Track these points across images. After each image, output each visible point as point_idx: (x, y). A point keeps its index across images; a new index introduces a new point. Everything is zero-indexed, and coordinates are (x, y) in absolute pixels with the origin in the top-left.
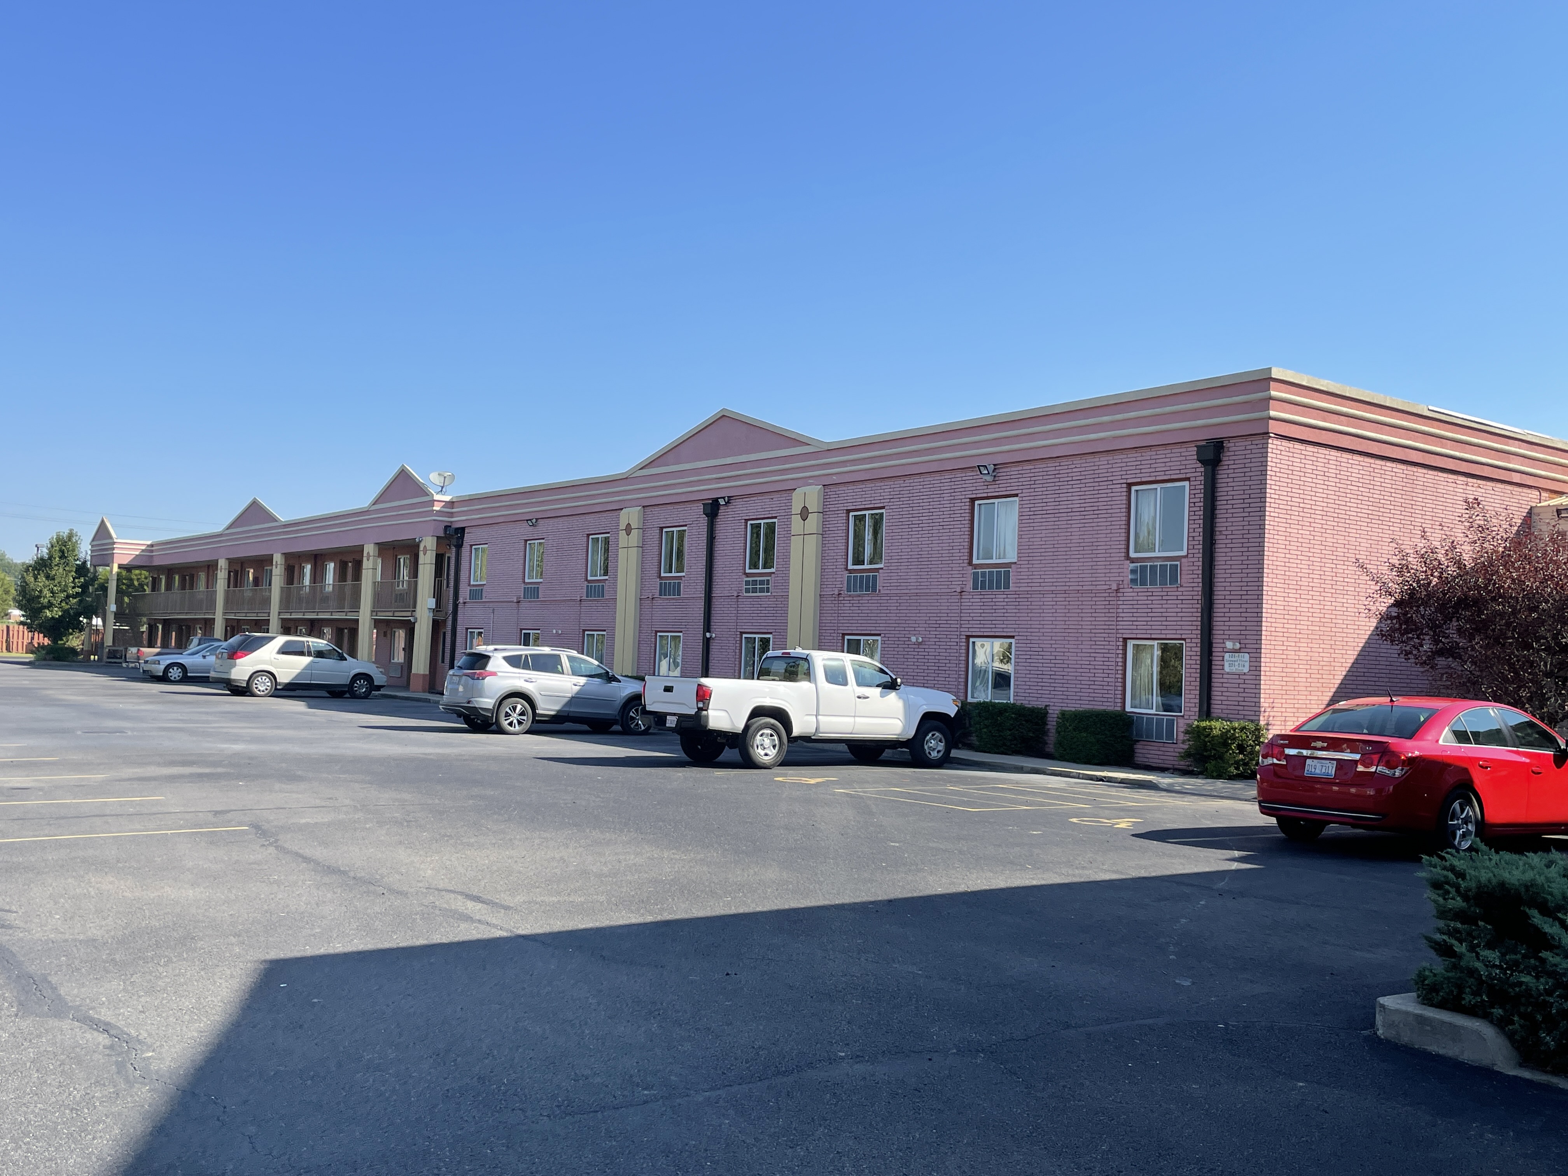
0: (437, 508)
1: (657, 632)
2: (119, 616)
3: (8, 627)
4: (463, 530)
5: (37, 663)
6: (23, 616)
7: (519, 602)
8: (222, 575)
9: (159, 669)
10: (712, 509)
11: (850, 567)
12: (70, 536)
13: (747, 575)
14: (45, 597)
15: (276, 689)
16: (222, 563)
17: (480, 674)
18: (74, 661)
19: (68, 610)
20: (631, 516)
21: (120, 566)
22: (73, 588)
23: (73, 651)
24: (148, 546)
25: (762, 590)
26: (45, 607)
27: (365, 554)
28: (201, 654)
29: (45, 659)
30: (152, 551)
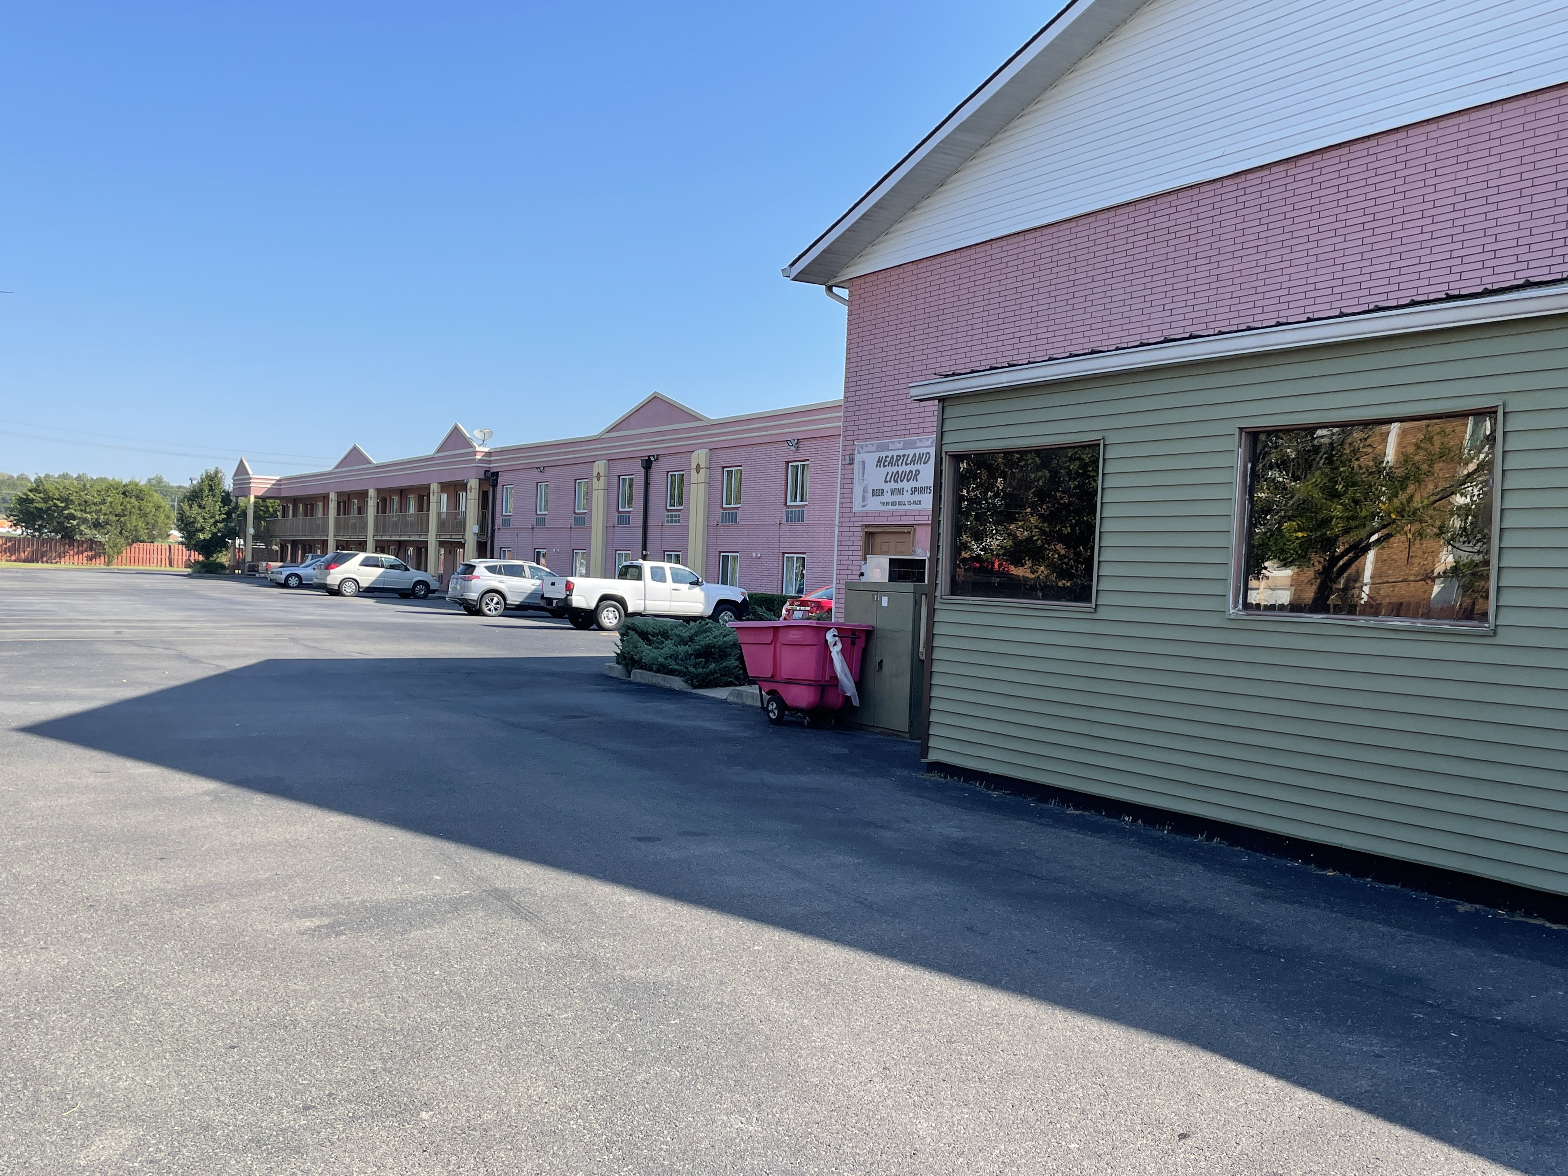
0: (478, 457)
1: (616, 550)
2: (256, 538)
3: (170, 546)
4: (497, 473)
5: (194, 575)
6: (182, 537)
7: (533, 528)
8: (333, 505)
9: (282, 578)
10: (648, 464)
11: (725, 506)
12: (216, 473)
13: (668, 511)
14: (198, 522)
15: (359, 591)
16: (333, 496)
17: (469, 577)
18: (222, 574)
19: (216, 533)
20: (600, 467)
21: (256, 497)
22: (220, 515)
23: (222, 566)
24: (277, 480)
25: (676, 521)
26: (197, 530)
27: (431, 491)
28: (312, 567)
29: (200, 572)
30: (280, 485)
